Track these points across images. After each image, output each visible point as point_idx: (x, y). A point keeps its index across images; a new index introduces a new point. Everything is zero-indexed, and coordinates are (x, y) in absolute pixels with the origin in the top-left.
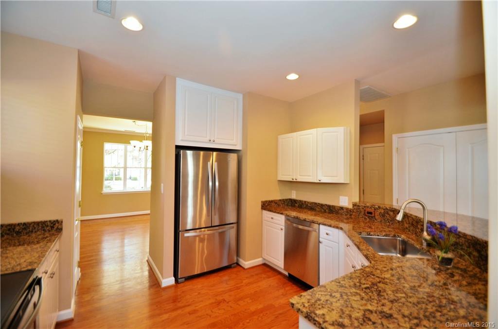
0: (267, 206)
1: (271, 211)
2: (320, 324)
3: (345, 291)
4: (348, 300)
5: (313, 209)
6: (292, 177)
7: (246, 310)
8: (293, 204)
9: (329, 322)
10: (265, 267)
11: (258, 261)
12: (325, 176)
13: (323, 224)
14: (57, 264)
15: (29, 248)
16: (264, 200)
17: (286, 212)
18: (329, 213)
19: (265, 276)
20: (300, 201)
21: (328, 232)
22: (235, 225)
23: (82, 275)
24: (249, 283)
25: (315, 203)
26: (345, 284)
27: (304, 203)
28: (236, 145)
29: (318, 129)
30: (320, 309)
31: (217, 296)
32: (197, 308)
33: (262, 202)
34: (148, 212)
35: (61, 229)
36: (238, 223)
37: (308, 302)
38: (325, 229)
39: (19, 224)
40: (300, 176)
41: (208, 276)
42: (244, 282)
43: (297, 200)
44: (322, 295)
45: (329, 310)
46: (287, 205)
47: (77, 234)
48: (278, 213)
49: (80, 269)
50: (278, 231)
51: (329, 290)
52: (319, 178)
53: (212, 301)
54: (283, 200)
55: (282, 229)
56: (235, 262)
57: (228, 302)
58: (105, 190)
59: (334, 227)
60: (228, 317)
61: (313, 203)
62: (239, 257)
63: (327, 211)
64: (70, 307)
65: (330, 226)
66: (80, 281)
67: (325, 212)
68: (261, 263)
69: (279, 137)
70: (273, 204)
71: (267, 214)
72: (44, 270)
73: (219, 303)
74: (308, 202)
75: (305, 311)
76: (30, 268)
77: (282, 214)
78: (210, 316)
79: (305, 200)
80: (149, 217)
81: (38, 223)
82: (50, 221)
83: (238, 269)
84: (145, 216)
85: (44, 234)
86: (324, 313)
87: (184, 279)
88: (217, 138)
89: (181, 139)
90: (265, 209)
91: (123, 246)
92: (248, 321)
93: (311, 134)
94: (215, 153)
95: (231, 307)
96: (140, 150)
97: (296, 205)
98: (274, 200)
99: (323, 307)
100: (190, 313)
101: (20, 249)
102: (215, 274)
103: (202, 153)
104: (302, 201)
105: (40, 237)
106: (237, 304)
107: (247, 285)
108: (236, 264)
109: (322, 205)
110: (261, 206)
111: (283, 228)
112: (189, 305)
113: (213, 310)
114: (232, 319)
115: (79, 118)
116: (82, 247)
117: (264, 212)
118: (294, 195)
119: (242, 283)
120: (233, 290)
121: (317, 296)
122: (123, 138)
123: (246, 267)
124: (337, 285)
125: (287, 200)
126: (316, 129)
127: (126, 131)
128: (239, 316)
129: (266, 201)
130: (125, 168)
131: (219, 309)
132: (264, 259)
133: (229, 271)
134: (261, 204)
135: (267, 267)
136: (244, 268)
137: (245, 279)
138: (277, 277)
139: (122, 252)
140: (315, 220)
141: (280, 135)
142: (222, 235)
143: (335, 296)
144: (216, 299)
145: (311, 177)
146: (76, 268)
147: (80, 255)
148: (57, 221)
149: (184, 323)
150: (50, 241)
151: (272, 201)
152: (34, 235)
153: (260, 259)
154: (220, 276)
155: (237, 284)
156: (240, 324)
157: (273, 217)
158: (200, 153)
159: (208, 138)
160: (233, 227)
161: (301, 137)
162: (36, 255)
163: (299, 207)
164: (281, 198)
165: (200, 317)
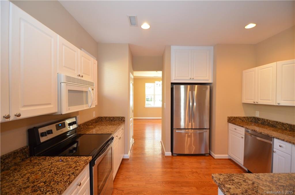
0: (232, 120)
1: (234, 124)
2: (224, 192)
3: (258, 182)
4: (256, 187)
5: (275, 126)
6: (253, 101)
7: (209, 182)
8: (256, 121)
9: (231, 193)
10: (230, 161)
11: (225, 156)
12: (284, 100)
13: (277, 138)
14: (123, 135)
15: (113, 126)
16: (230, 116)
17: (247, 126)
18: (290, 131)
19: (228, 167)
20: (263, 119)
21: (281, 145)
22: (208, 131)
23: (134, 142)
24: (215, 168)
25: (277, 122)
26: (262, 178)
27: (266, 121)
28: (208, 80)
29: (278, 62)
30: (230, 184)
31: (193, 168)
32: (180, 171)
33: (228, 117)
34: (161, 118)
35: (125, 121)
36: (210, 129)
37: (224, 179)
38: (280, 143)
39: (112, 117)
40: (261, 100)
41: (190, 157)
42: (212, 166)
43: (260, 118)
44: (237, 178)
45: (236, 187)
46: (251, 121)
47: (131, 124)
48: (240, 126)
49: (133, 139)
50: (240, 138)
51: (245, 178)
52: (278, 102)
53: (190, 170)
54: (247, 117)
55: (242, 138)
56: (208, 153)
57: (199, 174)
58: (146, 106)
59: (286, 141)
60: (197, 181)
61: (275, 121)
62: (211, 151)
63: (288, 129)
64: (128, 154)
65: (283, 140)
66: (133, 145)
67: (286, 129)
68: (227, 158)
69: (244, 71)
70: (238, 120)
71: (232, 126)
72: (116, 135)
73: (193, 173)
74: (270, 121)
75: (218, 182)
76: (111, 133)
77: (242, 127)
78: (187, 177)
79: (267, 118)
80: (161, 120)
81: (117, 117)
82: (121, 117)
83: (210, 157)
84: (159, 120)
85: (119, 122)
86: (231, 188)
87: (176, 155)
88: (195, 77)
89: (174, 79)
90: (230, 122)
91: (154, 133)
92: (209, 188)
93: (270, 67)
94: (196, 86)
95: (200, 177)
96: (160, 86)
97: (259, 122)
98: (239, 117)
99: (233, 185)
100: (176, 172)
101: (111, 126)
102: (195, 157)
103: (189, 86)
104: (264, 119)
105: (118, 123)
106: (205, 177)
107: (213, 168)
108: (208, 154)
109: (283, 124)
110: (227, 120)
111: (244, 137)
112: (176, 168)
113: (189, 175)
114: (199, 183)
115: (130, 73)
116: (134, 130)
117: (230, 124)
118: (257, 115)
119: (210, 166)
120: (204, 169)
121: (233, 178)
122: (152, 80)
123: (215, 158)
124: (255, 177)
125: (251, 117)
126: (275, 63)
127: (154, 77)
128: (204, 183)
129: (232, 117)
130: (154, 95)
131: (193, 176)
132: (229, 156)
133: (203, 157)
134: (227, 119)
135: (231, 161)
136: (214, 158)
137: (213, 165)
138: (238, 169)
139: (154, 136)
140: (270, 134)
141: (244, 70)
142: (201, 135)
143: (247, 182)
144: (192, 170)
145: (271, 101)
146: (132, 139)
147: (134, 134)
148: (123, 117)
149: (173, 176)
150: (120, 125)
151: (237, 118)
152: (116, 122)
153: (227, 155)
154: (197, 159)
155: (207, 166)
156: (203, 188)
157: (236, 128)
158: (188, 86)
159: (189, 77)
160: (206, 131)
161: (262, 70)
162: (114, 129)
163: (261, 123)
164: (245, 116)
165: (181, 176)
